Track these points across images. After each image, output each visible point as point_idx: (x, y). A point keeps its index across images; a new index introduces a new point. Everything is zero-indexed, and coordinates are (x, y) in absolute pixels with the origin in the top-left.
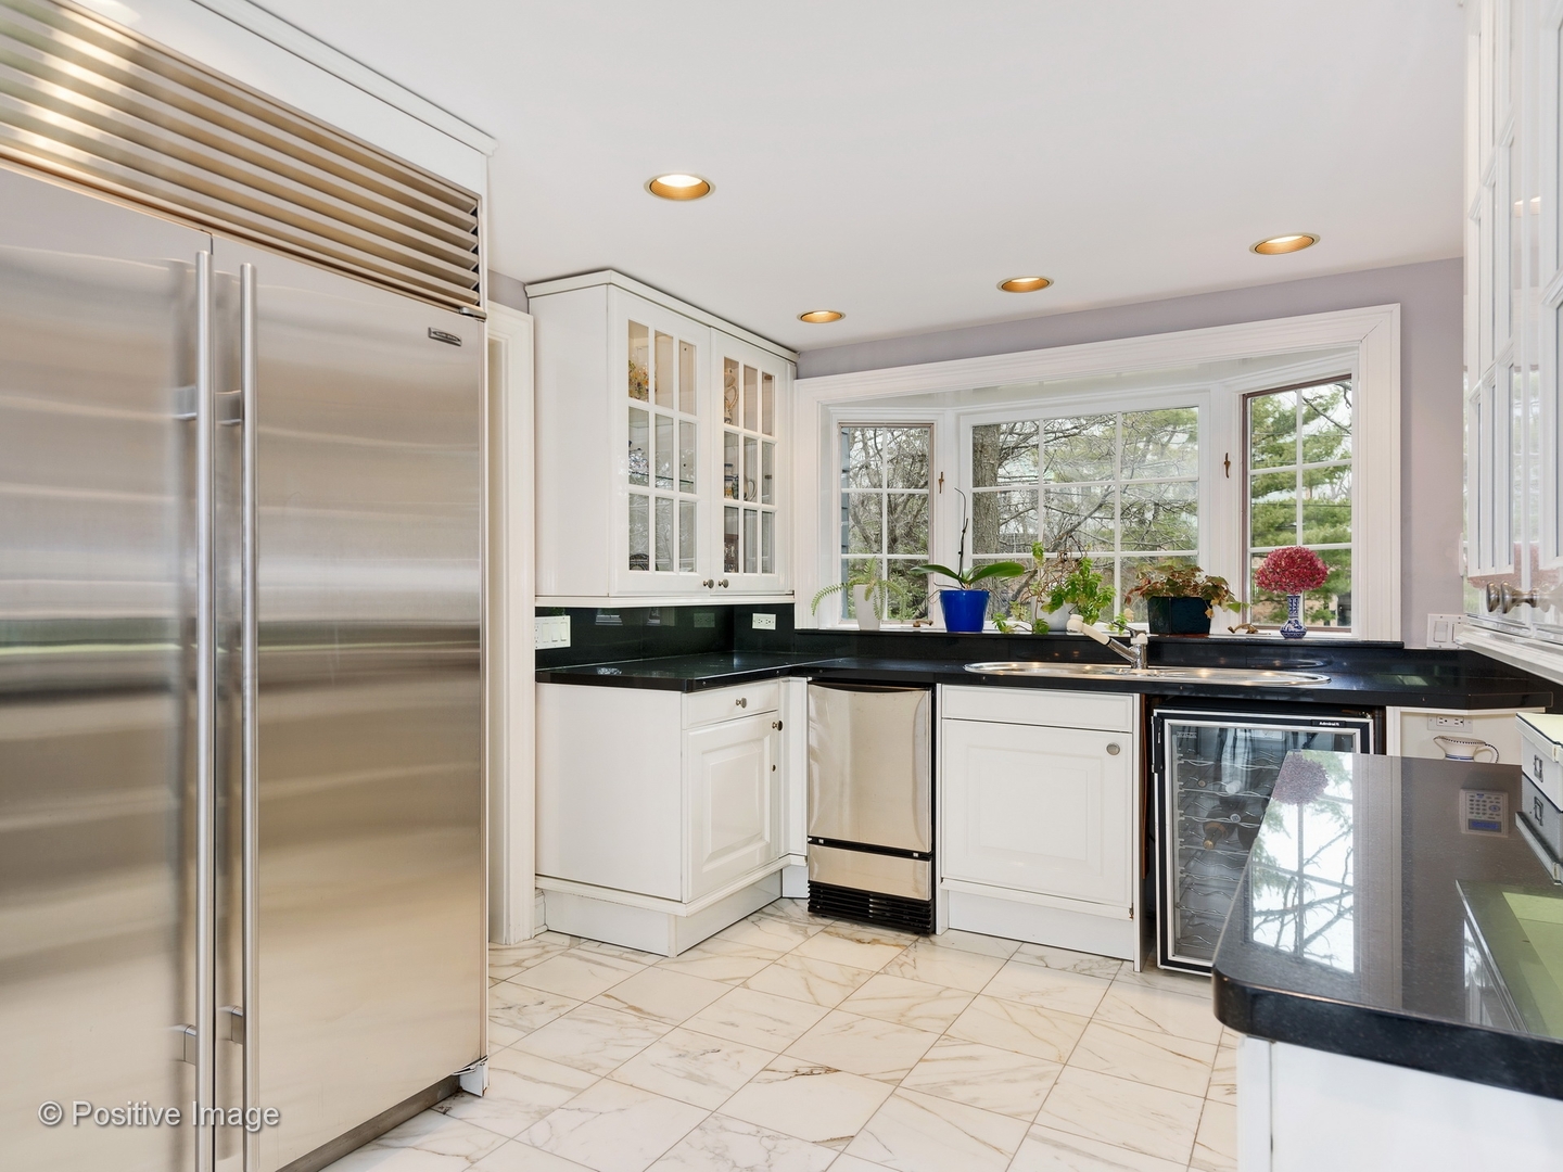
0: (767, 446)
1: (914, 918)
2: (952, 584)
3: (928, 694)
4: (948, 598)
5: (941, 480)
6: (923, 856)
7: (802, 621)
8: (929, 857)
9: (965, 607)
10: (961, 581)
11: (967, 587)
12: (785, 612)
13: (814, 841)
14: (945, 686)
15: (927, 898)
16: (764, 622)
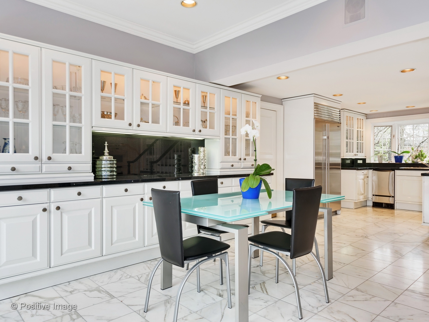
0: (363, 131)
1: (391, 206)
2: (397, 155)
3: (394, 171)
4: (396, 157)
5: (394, 136)
6: (393, 197)
7: (367, 162)
8: (394, 197)
9: (399, 159)
10: (398, 154)
11: (399, 155)
12: (364, 160)
13: (373, 195)
14: (397, 171)
15: (393, 203)
16: (360, 162)
